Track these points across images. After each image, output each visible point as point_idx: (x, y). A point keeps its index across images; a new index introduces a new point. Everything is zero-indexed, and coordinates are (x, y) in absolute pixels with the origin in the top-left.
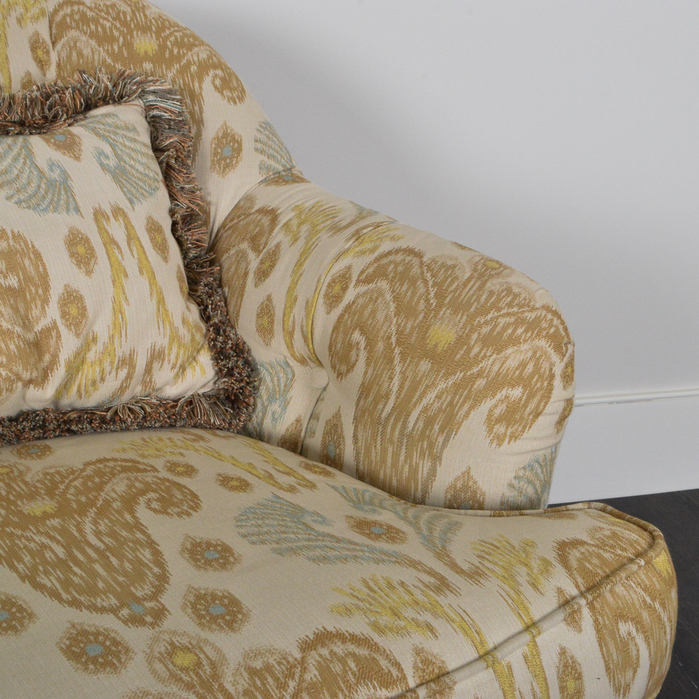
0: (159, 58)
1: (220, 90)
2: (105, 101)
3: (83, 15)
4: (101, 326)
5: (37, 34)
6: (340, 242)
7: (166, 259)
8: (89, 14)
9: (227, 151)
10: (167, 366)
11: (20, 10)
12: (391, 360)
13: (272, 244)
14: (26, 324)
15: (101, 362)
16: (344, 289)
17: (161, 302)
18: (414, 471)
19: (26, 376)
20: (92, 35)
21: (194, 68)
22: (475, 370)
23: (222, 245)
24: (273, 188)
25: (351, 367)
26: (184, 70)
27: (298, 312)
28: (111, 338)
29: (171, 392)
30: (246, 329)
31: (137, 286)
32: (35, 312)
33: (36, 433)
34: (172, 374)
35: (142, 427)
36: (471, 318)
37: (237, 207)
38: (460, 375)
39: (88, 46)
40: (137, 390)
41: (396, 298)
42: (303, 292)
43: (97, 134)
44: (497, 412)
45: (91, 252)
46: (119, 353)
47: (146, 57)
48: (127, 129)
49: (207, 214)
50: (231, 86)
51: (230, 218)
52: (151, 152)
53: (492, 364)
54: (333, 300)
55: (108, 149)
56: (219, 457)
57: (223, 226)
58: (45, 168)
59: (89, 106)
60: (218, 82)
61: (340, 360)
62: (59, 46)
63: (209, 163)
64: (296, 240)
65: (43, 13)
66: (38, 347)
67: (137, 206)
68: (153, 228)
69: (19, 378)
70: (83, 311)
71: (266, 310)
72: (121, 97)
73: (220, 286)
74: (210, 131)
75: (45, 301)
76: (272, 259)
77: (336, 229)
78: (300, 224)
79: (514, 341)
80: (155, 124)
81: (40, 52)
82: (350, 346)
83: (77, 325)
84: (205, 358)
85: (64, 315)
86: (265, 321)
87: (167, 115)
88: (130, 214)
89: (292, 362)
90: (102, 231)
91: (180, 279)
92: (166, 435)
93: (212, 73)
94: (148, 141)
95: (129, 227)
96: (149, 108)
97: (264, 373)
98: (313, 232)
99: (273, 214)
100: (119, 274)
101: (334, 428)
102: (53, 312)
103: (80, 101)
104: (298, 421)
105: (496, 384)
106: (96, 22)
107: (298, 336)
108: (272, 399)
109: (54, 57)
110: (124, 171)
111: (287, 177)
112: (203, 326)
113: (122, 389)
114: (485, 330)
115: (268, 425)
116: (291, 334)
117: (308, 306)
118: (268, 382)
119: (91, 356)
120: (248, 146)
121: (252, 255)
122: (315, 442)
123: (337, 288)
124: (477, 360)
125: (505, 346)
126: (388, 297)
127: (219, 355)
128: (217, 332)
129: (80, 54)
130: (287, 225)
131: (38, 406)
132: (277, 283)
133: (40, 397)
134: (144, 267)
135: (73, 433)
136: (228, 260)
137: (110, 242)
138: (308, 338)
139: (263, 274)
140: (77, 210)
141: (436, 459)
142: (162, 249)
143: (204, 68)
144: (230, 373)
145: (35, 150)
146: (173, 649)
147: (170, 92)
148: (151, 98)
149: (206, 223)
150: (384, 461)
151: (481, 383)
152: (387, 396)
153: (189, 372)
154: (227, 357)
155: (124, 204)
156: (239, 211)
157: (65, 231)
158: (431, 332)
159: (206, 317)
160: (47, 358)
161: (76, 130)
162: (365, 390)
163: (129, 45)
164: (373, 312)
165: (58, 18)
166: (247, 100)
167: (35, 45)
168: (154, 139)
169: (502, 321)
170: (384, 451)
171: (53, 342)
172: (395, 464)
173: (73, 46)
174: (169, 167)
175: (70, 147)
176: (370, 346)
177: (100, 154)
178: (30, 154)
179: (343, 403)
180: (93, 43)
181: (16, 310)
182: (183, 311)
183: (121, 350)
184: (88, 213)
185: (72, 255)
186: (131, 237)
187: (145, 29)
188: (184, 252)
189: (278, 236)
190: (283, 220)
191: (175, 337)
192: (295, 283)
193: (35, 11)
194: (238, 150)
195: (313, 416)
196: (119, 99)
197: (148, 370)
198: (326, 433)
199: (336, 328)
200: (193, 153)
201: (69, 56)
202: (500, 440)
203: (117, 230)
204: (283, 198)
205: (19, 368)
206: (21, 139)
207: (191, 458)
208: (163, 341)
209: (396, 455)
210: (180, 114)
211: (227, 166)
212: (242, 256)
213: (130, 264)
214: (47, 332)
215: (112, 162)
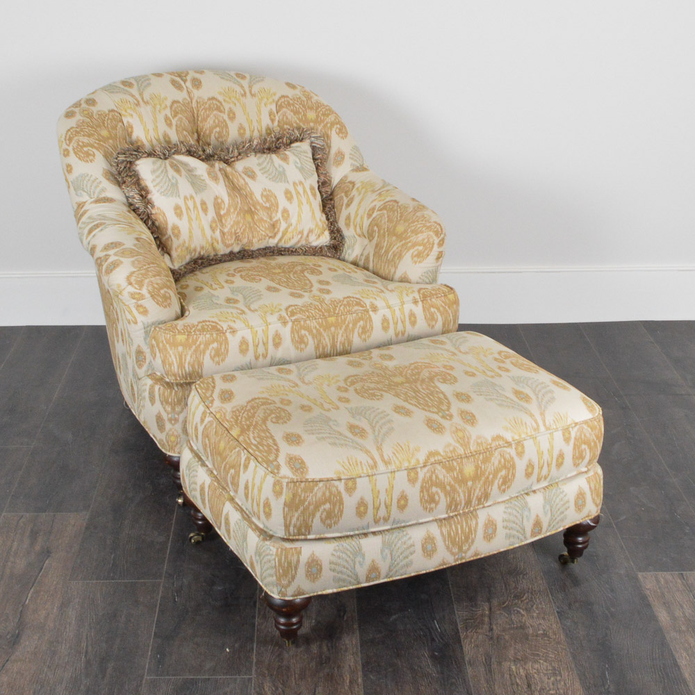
0: (316, 121)
1: (338, 134)
2: (296, 140)
3: (288, 102)
4: (294, 220)
5: (271, 109)
6: (374, 196)
7: (315, 199)
8: (291, 102)
9: (339, 159)
10: (314, 235)
11: (265, 100)
12: (385, 236)
13: (352, 195)
14: (271, 219)
15: (293, 232)
16: (373, 213)
17: (313, 213)
18: (390, 272)
19: (270, 235)
20: (292, 111)
21: (329, 125)
22: (408, 240)
23: (335, 193)
24: (355, 173)
25: (373, 238)
26: (325, 126)
27: (358, 219)
28: (297, 224)
29: (315, 244)
30: (341, 224)
31: (306, 208)
32: (274, 215)
33: (271, 254)
34: (316, 237)
35: (305, 255)
36: (409, 224)
37: (341, 180)
38: (404, 242)
39: (290, 115)
40: (303, 242)
41: (388, 217)
42: (361, 212)
43: (294, 155)
44: (415, 254)
45: (292, 196)
46: (299, 230)
47: (312, 121)
48: (305, 152)
49: (330, 181)
50: (343, 132)
51: (338, 183)
52: (312, 161)
53: (413, 238)
54: (369, 216)
55: (298, 161)
56: (329, 264)
57: (336, 186)
58: (278, 168)
59: (291, 143)
60: (338, 130)
61: (370, 236)
62: (279, 114)
63: (332, 163)
64: (360, 194)
65: (274, 101)
66: (273, 226)
67: (307, 181)
68: (312, 188)
69: (268, 235)
70: (289, 215)
71: (348, 218)
72: (302, 139)
73: (334, 208)
74: (333, 151)
75: (277, 211)
76: (351, 201)
77: (374, 191)
78: (362, 189)
79: (421, 232)
80: (314, 149)
81: (272, 116)
82: (373, 231)
83: (286, 219)
84: (327, 233)
85: (283, 216)
86: (348, 222)
87: (318, 146)
88: (305, 184)
89: (356, 236)
90: (296, 189)
91: (320, 206)
92: (312, 257)
93: (335, 126)
94: (311, 156)
95: (304, 188)
96: (312, 143)
97: (346, 239)
98: (366, 192)
99: (353, 183)
100: (300, 203)
101: (367, 258)
102: (279, 215)
103: (288, 141)
104: (357, 256)
105: (414, 245)
106: (293, 105)
107: (358, 227)
108: (348, 248)
109: (277, 118)
110: (303, 168)
111: (361, 169)
112: (327, 222)
113: (299, 242)
114: (413, 228)
115: (347, 257)
116: (356, 226)
117: (362, 218)
118: (348, 242)
119: (290, 230)
120: (347, 157)
121: (345, 198)
122: (361, 263)
123: (371, 212)
124: (409, 237)
125: (418, 233)
126: (386, 216)
127: (332, 232)
128: (331, 224)
129: (287, 118)
130: (357, 189)
131: (272, 245)
132: (352, 209)
133: (272, 242)
134: (309, 202)
135: (282, 255)
136: (336, 199)
137: (298, 193)
138: (361, 228)
139: (348, 205)
140: (288, 182)
141: (396, 268)
142: (314, 195)
143: (333, 124)
144: (335, 239)
145: (274, 160)
146: (314, 296)
147: (320, 137)
148: (313, 139)
149: (330, 185)
150: (381, 268)
151: (410, 244)
152: (383, 248)
153: (321, 237)
154: (334, 233)
155: (303, 180)
156: (342, 182)
157: (284, 189)
158: (397, 228)
159: (328, 219)
160: (276, 229)
161: (287, 152)
162: (377, 245)
163: (305, 115)
164: (381, 221)
165: (279, 103)
166: (348, 137)
167: (271, 114)
168: (313, 155)
169: (419, 226)
170: (381, 265)
171: (278, 225)
172: (384, 269)
173: (284, 115)
174: (318, 165)
175: (285, 159)
176: (379, 231)
177: (296, 162)
178: (272, 162)
179: (370, 250)
180: (292, 114)
181: (268, 214)
182: (320, 217)
183: (299, 229)
184: (291, 183)
185: (286, 197)
186: (305, 191)
187: (311, 108)
188: (322, 196)
189: (354, 192)
190: (356, 186)
191: (317, 225)
192: (358, 209)
193: (271, 100)
194: (343, 158)
195: (362, 255)
196: (301, 140)
197: (308, 236)
198: (365, 260)
199: (369, 225)
200: (326, 160)
201: (283, 118)
202: (415, 262)
203: (300, 189)
204: (358, 178)
205: (268, 232)
206: (269, 155)
207: (320, 263)
208: (313, 226)
209: (385, 266)
210: (323, 146)
211: (339, 164)
212: (342, 198)
213: (304, 201)
214: (277, 221)
215: (299, 165)
